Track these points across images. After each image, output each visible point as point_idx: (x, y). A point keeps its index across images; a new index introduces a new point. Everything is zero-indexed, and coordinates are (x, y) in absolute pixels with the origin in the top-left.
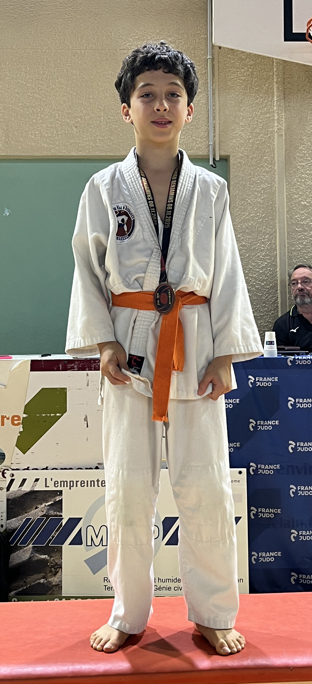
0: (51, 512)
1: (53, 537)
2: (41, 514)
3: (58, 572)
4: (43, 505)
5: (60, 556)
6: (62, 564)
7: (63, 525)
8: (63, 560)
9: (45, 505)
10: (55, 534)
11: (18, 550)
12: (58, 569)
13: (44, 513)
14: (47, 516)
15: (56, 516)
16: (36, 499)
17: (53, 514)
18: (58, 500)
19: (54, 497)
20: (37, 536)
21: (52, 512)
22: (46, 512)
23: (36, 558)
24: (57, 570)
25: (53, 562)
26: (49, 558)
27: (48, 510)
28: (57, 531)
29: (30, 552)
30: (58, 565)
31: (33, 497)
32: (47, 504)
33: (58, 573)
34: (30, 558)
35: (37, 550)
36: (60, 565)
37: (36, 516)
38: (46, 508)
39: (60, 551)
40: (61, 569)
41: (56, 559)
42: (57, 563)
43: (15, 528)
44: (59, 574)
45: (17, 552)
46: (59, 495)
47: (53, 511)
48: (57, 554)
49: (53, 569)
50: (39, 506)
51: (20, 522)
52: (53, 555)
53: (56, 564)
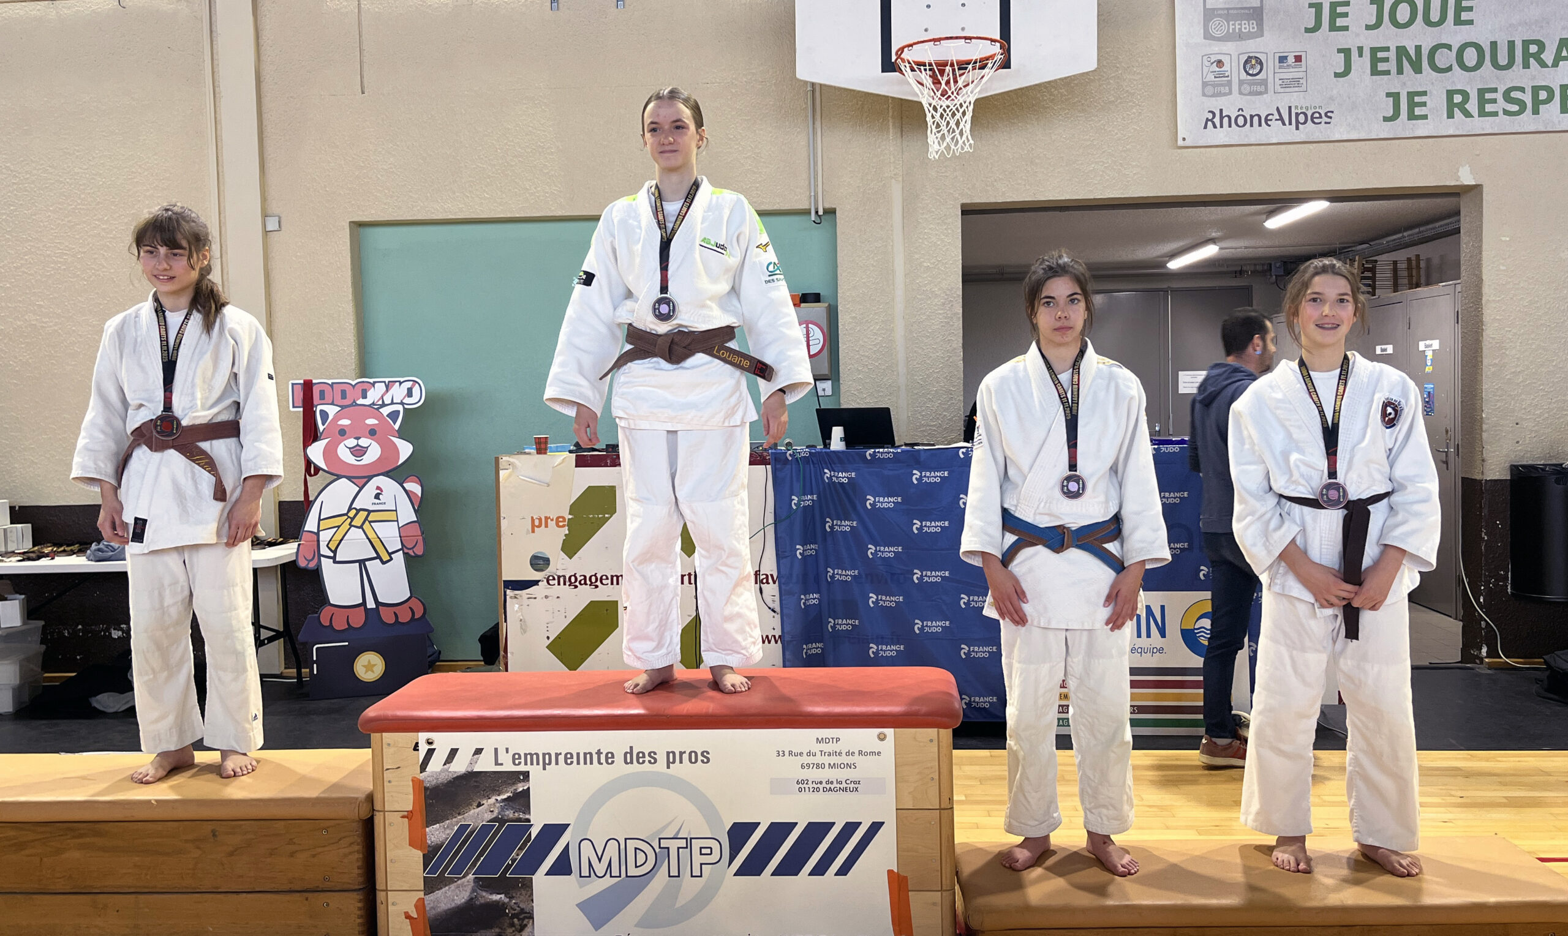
0: (507, 813)
1: (513, 860)
2: (490, 816)
3: (526, 925)
4: (492, 800)
5: (529, 896)
6: (533, 911)
7: (533, 838)
8: (534, 905)
9: (497, 800)
10: (517, 855)
11: (446, 886)
12: (527, 920)
13: (495, 814)
14: (501, 821)
15: (519, 820)
16: (477, 787)
17: (511, 816)
18: (521, 789)
19: (514, 784)
20: (482, 858)
21: (510, 814)
22: (499, 813)
23: (482, 901)
24: (525, 922)
25: (515, 907)
26: (507, 900)
27: (502, 809)
28: (521, 849)
29: (469, 889)
30: (526, 913)
31: (473, 783)
32: (499, 798)
33: (526, 929)
34: (472, 899)
35: (483, 884)
36: (529, 913)
37: (479, 821)
38: (498, 805)
39: (529, 887)
40: (531, 921)
41: (521, 901)
42: (522, 909)
43: (439, 843)
44: (528, 930)
45: (444, 890)
46: (523, 781)
47: (512, 812)
48: (524, 892)
49: (516, 920)
50: (484, 802)
51: (448, 831)
52: (514, 895)
53: (522, 911)
